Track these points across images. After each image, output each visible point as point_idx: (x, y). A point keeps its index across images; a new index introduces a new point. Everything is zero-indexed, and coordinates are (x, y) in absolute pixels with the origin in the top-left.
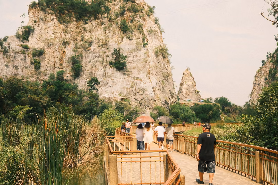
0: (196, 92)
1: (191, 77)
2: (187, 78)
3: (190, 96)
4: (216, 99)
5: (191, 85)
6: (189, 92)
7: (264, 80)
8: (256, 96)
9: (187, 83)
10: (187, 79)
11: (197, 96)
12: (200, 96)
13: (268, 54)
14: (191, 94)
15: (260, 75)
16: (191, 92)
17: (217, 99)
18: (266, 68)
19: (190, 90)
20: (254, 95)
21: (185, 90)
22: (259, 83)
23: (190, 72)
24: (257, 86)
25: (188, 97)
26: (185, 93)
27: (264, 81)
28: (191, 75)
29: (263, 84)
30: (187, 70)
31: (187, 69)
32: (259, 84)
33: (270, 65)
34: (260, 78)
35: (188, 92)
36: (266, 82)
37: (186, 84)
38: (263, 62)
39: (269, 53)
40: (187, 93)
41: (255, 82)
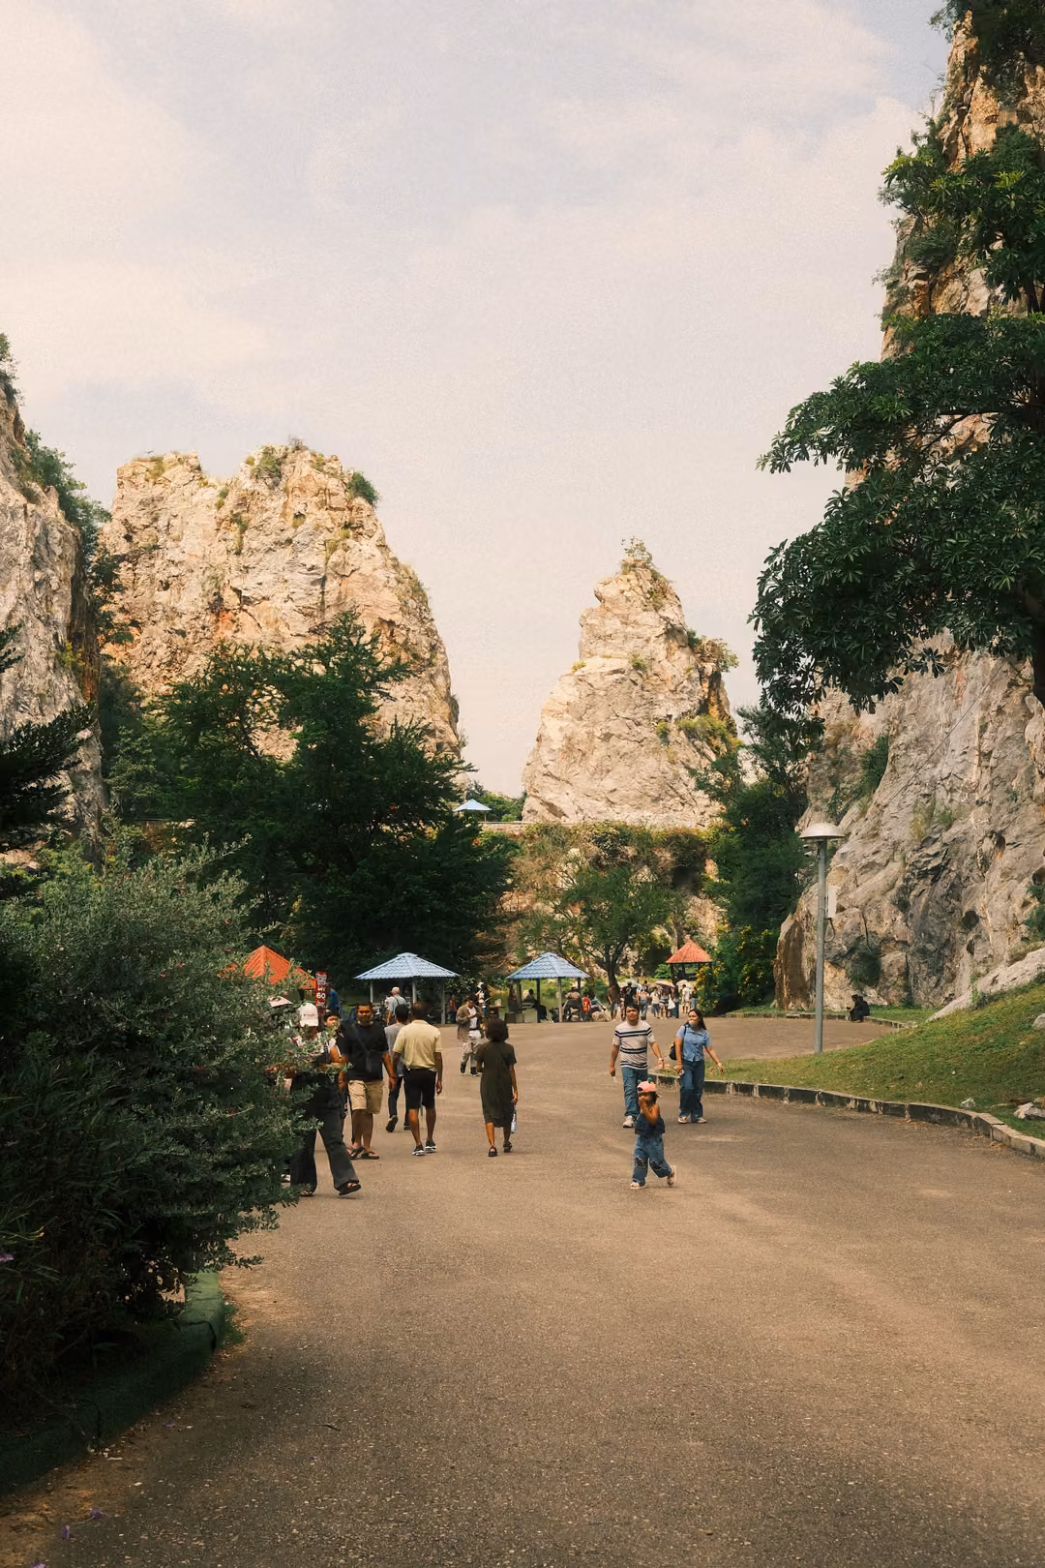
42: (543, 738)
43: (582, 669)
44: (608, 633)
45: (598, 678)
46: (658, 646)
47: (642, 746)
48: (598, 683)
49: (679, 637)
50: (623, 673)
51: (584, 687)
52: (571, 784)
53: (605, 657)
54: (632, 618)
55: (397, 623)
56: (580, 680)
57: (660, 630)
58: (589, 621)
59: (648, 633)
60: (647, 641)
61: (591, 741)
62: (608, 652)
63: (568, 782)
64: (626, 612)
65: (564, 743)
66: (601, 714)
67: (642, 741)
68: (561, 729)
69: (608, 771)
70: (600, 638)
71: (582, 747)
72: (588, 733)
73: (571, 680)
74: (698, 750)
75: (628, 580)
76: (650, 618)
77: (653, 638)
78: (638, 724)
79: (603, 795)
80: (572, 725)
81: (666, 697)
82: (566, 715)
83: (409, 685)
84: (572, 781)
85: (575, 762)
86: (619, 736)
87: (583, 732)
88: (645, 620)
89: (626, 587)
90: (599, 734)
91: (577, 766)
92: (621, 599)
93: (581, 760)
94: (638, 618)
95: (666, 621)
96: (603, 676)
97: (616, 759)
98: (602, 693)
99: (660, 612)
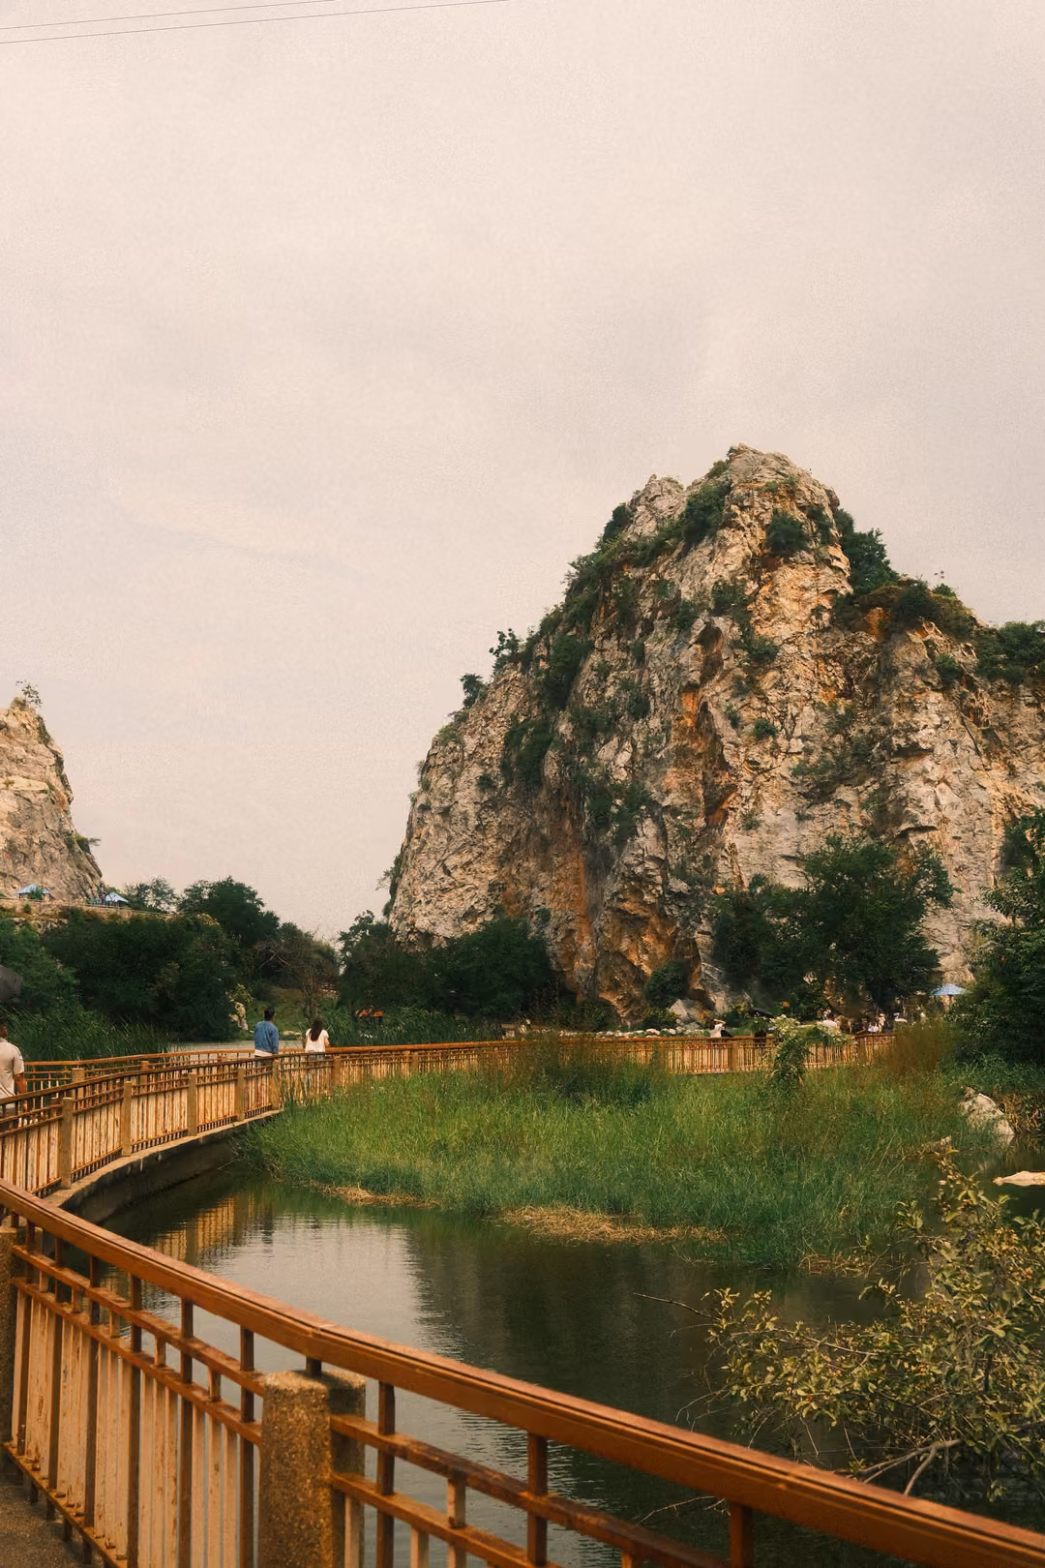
0: (70, 846)
1: (43, 746)
2: (19, 752)
3: (37, 864)
4: (186, 890)
5: (43, 796)
6: (30, 842)
7: (473, 787)
8: (426, 878)
9: (20, 783)
10: (18, 761)
11: (79, 867)
12: (93, 871)
13: (502, 637)
14: (38, 857)
15: (455, 761)
16: (42, 844)
17: (195, 892)
18: (487, 718)
19: (33, 832)
20: (415, 873)
21: (4, 829)
22: (446, 804)
23: (39, 719)
24: (432, 820)
25: (23, 870)
26: (1, 845)
27: (473, 791)
28: (45, 738)
29: (471, 810)
30: (22, 705)
31: (22, 696)
32: (446, 813)
33: (512, 707)
34: (454, 777)
35: (21, 838)
36: (486, 798)
37: (10, 787)
38: (471, 682)
39: (506, 633)
40: (13, 850)
41: (422, 800)
43: (15, 785)
44: (20, 757)
46: (51, 774)
47: (61, 854)
48: (31, 798)
49: (59, 770)
50: (47, 793)
51: (22, 801)
52: (18, 880)
53: (23, 777)
54: (32, 747)
57: (53, 761)
59: (44, 761)
60: (45, 768)
61: (31, 846)
62: (26, 774)
63: (15, 878)
64: (26, 742)
65: (5, 845)
66: (38, 825)
67: (61, 850)
68: (2, 834)
69: (45, 872)
70: (13, 761)
71: (24, 851)
72: (26, 839)
75: (24, 716)
76: (42, 749)
77: (48, 767)
78: (58, 836)
80: (10, 831)
81: (65, 816)
82: (5, 822)
84: (19, 877)
85: (19, 862)
86: (49, 844)
87: (22, 837)
88: (41, 751)
89: (25, 722)
90: (37, 841)
91: (22, 866)
92: (23, 731)
93: (25, 861)
94: (35, 748)
95: (56, 754)
96: (35, 793)
97: (49, 861)
98: (38, 808)
99: (50, 746)
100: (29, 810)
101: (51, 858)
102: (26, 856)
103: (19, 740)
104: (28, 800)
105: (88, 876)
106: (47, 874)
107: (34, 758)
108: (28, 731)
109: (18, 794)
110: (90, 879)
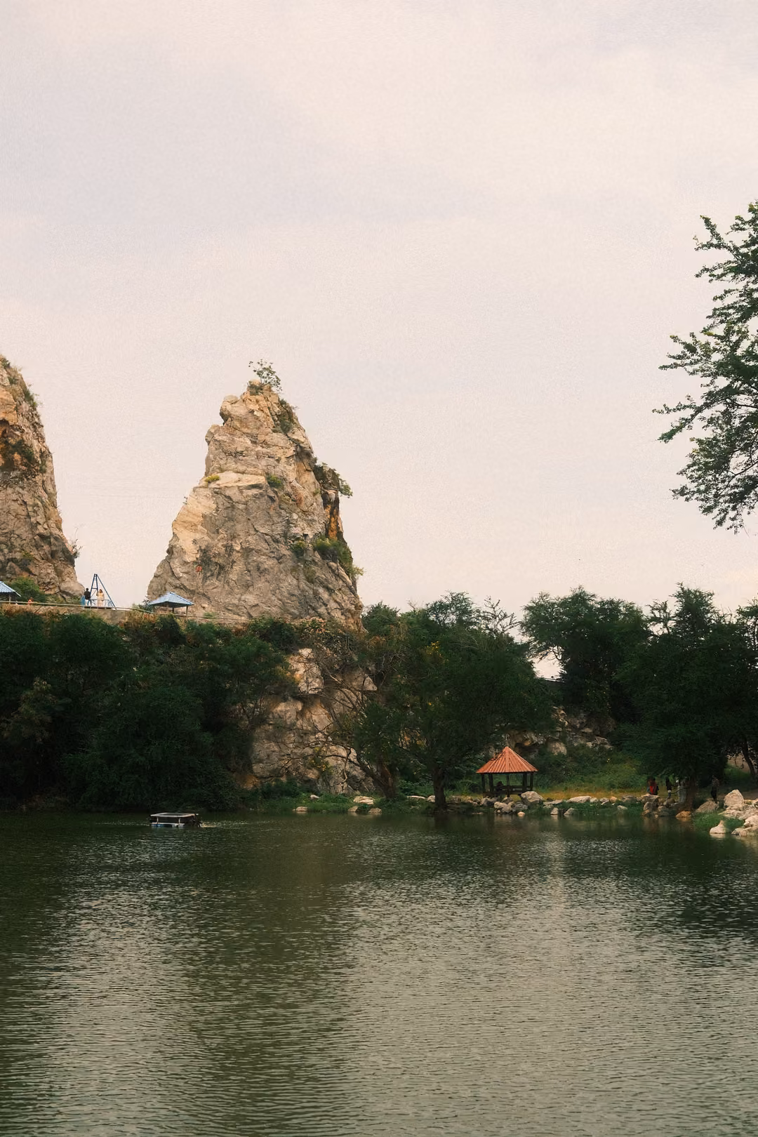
0: (299, 552)
1: (279, 436)
2: (243, 443)
3: (233, 576)
5: (255, 491)
6: (229, 549)
9: (228, 479)
10: (236, 455)
11: (310, 580)
14: (239, 567)
16: (247, 552)
19: (233, 537)
21: (198, 536)
23: (282, 403)
25: (215, 586)
26: (192, 555)
28: (286, 425)
30: (258, 388)
31: (257, 380)
35: (219, 547)
37: (213, 485)
40: (206, 561)
42: (174, 550)
43: (218, 482)
44: (238, 450)
45: (236, 491)
46: (288, 467)
47: (280, 563)
48: (235, 495)
49: (306, 461)
50: (261, 488)
51: (221, 499)
52: (209, 598)
53: (237, 472)
54: (262, 438)
55: (11, 423)
56: (216, 493)
57: (291, 452)
58: (217, 437)
59: (279, 454)
60: (278, 461)
61: (230, 555)
62: (242, 468)
63: (204, 595)
64: (255, 431)
65: (198, 556)
66: (239, 528)
67: (281, 558)
68: (195, 542)
69: (247, 586)
70: (230, 454)
71: (221, 561)
72: (226, 546)
73: (208, 492)
74: (333, 571)
75: (257, 401)
76: (279, 438)
77: (284, 460)
78: (277, 541)
79: (245, 610)
80: (206, 538)
81: (299, 517)
82: (200, 527)
83: (23, 488)
84: (209, 595)
85: (212, 575)
86: (258, 551)
87: (220, 545)
88: (275, 441)
89: (256, 407)
90: (238, 548)
91: (214, 579)
92: (250, 418)
93: (219, 574)
94: (268, 438)
95: (297, 443)
96: (240, 490)
97: (255, 574)
98: (241, 506)
99: (289, 435)
100: (229, 511)
101: (259, 569)
102: (222, 568)
103: (245, 430)
104: (229, 498)
105: (321, 590)
106: (251, 589)
107: (265, 450)
108: (257, 418)
109: (217, 492)
110: (325, 596)
